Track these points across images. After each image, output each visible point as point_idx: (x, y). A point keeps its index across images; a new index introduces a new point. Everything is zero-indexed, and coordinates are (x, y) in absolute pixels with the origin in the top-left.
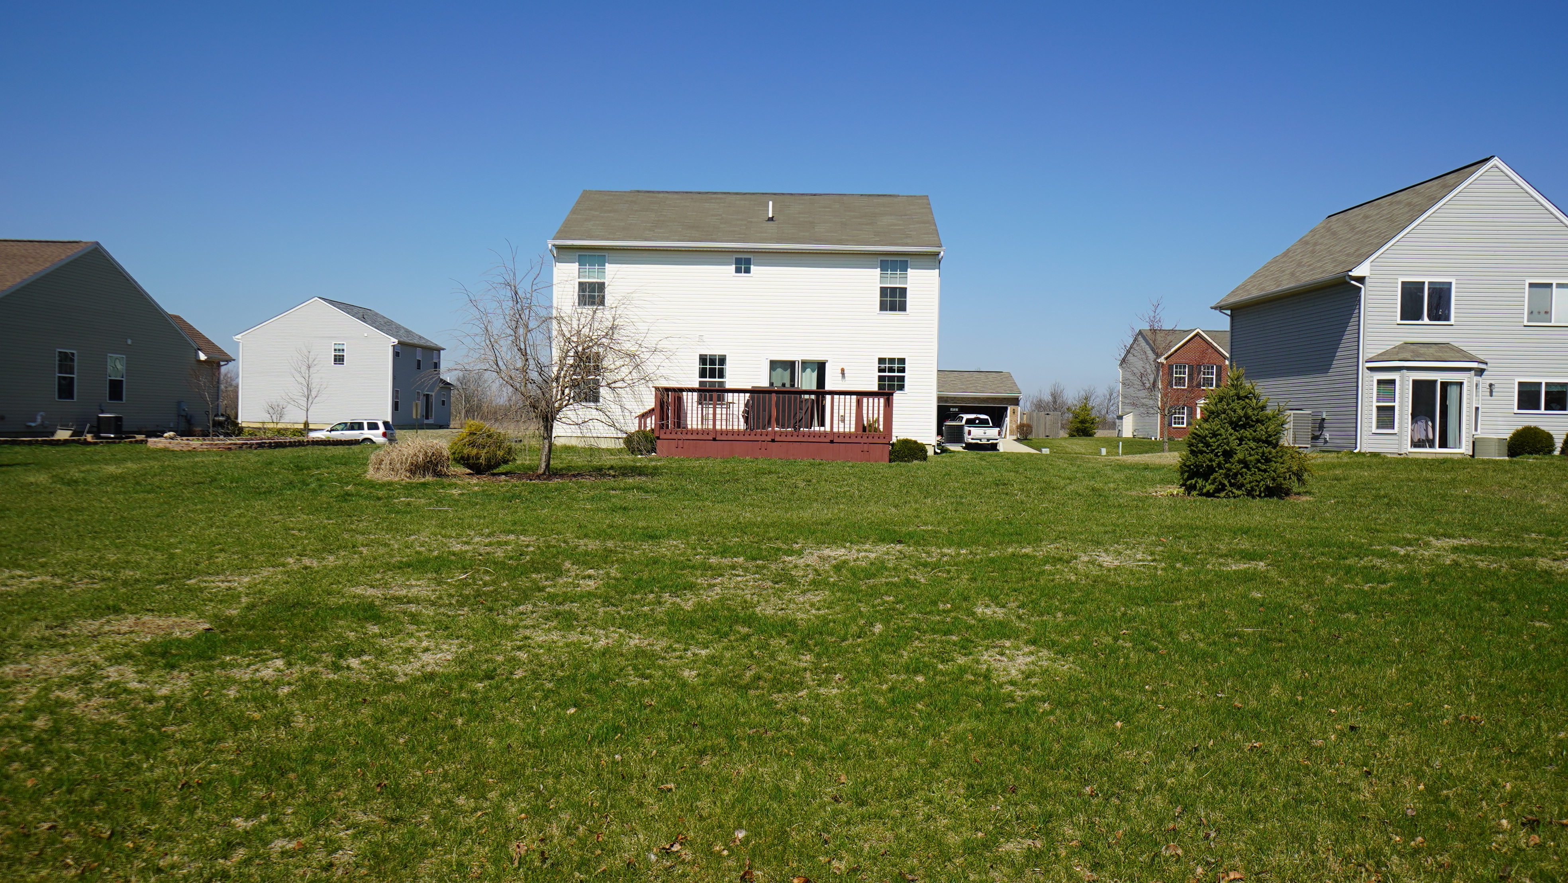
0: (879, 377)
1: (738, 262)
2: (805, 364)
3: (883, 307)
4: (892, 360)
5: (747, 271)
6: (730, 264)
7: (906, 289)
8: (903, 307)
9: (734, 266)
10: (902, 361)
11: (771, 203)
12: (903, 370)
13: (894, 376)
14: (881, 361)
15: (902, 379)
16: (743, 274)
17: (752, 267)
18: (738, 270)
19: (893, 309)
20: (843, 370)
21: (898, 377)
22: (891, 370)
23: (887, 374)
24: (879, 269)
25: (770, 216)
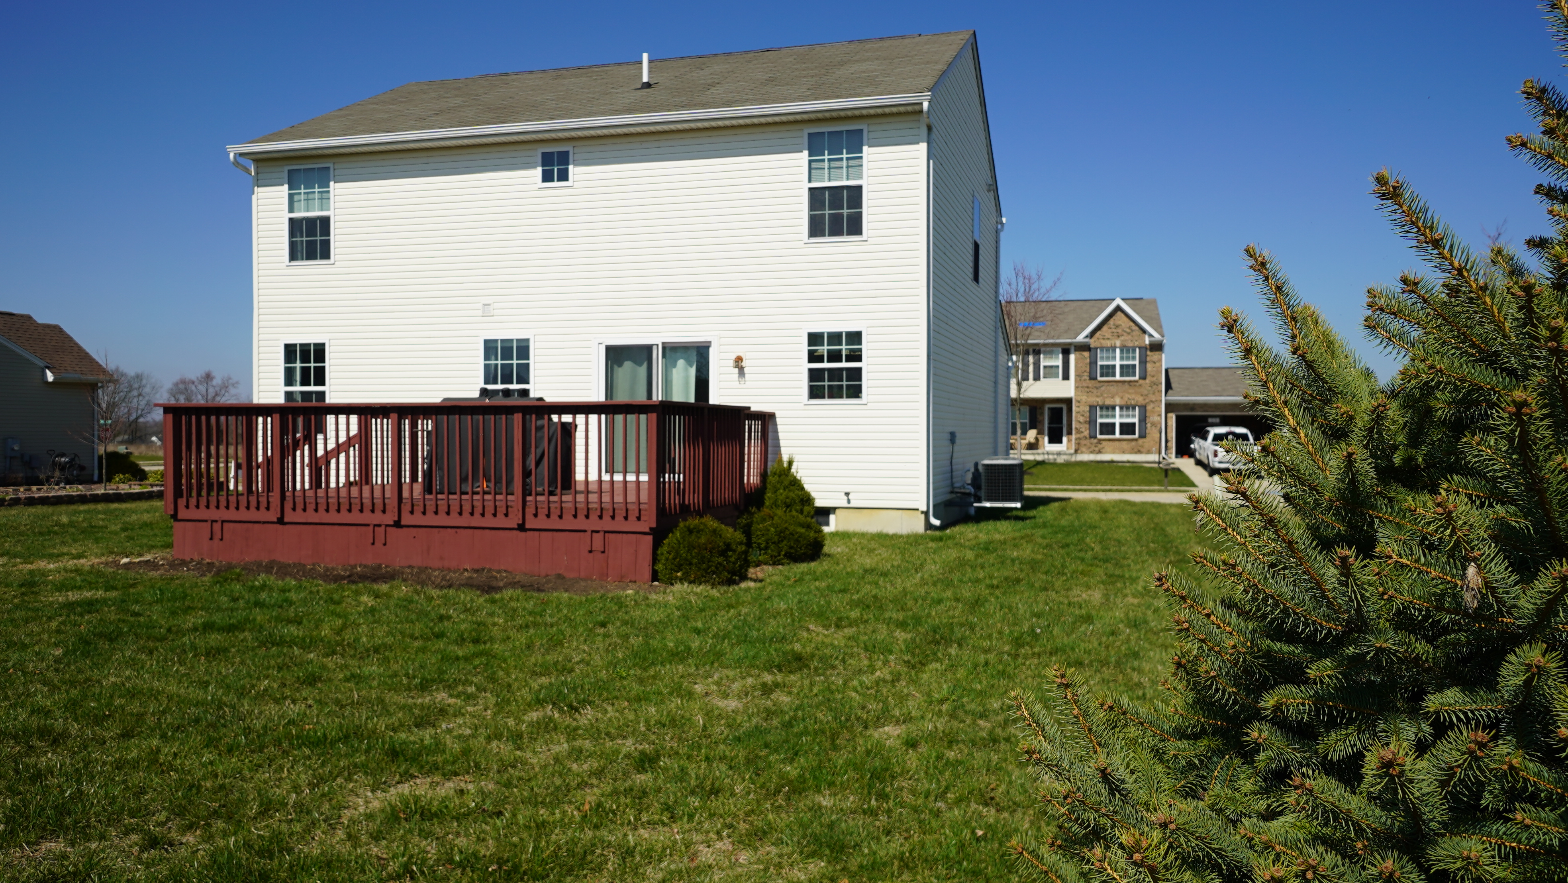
0: (811, 371)
1: (547, 160)
2: (672, 350)
3: (816, 229)
4: (835, 338)
5: (564, 176)
6: (531, 166)
7: (860, 188)
8: (855, 227)
9: (539, 170)
10: (855, 337)
11: (645, 56)
12: (856, 356)
13: (841, 370)
14: (814, 338)
15: (856, 374)
16: (556, 184)
17: (571, 167)
18: (547, 177)
19: (836, 231)
20: (739, 360)
21: (848, 370)
22: (835, 356)
23: (826, 365)
24: (806, 153)
25: (645, 79)
